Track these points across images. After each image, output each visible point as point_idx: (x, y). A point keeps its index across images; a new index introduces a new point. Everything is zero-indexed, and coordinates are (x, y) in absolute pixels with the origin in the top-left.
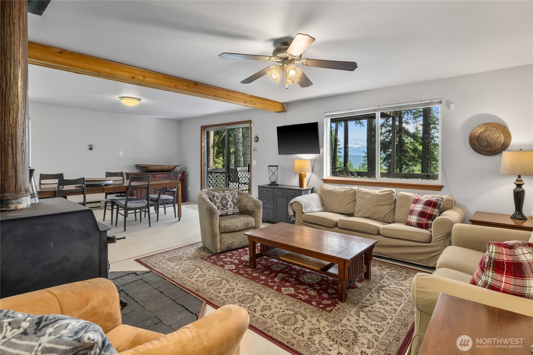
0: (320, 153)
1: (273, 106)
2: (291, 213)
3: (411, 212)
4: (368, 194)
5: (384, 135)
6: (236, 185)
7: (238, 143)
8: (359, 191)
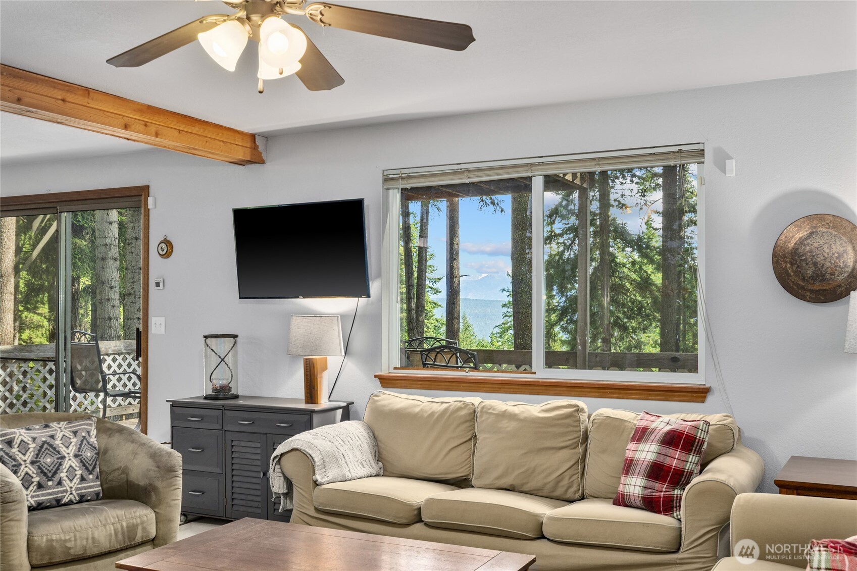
0: (369, 296)
1: (221, 144)
2: (277, 485)
3: (628, 466)
4: (512, 417)
5: (561, 240)
6: (94, 399)
7: (103, 259)
8: (485, 410)
